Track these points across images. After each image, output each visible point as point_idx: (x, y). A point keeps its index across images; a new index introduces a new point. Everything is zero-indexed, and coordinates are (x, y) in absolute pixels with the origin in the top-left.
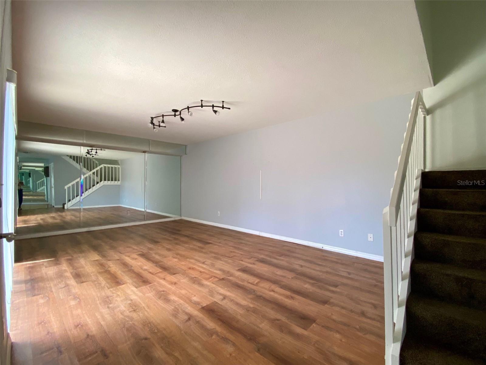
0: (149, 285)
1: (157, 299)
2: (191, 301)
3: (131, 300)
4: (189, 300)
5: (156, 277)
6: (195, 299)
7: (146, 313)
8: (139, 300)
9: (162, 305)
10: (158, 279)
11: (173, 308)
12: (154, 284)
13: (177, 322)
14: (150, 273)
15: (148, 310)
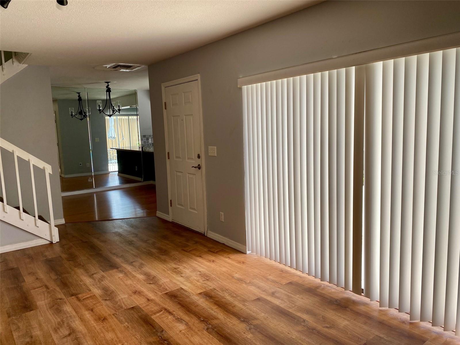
0: (167, 292)
1: (157, 276)
2: (125, 274)
3: (182, 276)
4: (127, 274)
5: (160, 303)
6: (121, 275)
7: (165, 267)
8: (174, 276)
9: (152, 271)
10: (157, 299)
11: (143, 269)
12: (161, 292)
13: (141, 261)
14: (170, 313)
15: (163, 268)
